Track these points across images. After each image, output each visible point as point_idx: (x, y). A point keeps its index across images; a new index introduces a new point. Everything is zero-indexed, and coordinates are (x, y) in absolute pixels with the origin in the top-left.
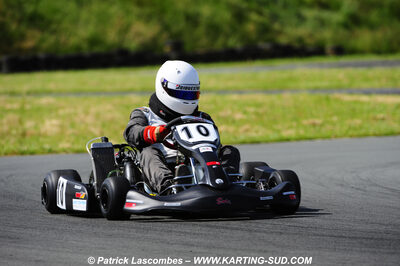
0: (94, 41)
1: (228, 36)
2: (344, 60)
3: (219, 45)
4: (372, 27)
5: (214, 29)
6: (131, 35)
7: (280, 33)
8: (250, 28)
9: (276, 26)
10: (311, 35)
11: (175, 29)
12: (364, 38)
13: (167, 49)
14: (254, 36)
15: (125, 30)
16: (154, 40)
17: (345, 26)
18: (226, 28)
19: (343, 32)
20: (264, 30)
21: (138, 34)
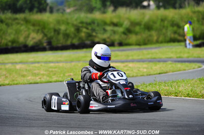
0: (13, 42)
1: (73, 39)
2: (122, 48)
3: (69, 43)
4: (136, 34)
5: (67, 36)
6: (30, 39)
7: (95, 36)
8: (83, 35)
9: (94, 34)
10: (109, 38)
11: (49, 35)
12: (133, 38)
13: (45, 44)
14: (84, 38)
15: (28, 37)
16: (40, 41)
17: (124, 33)
18: (72, 35)
19: (123, 36)
20: (89, 35)
21: (33, 38)
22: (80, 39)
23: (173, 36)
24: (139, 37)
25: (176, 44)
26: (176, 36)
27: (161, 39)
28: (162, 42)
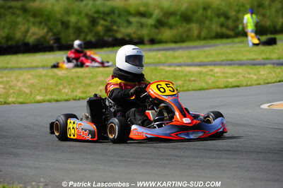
22: (97, 34)
23: (219, 30)
24: (174, 32)
25: (225, 41)
26: (224, 30)
27: (204, 34)
28: (205, 39)
